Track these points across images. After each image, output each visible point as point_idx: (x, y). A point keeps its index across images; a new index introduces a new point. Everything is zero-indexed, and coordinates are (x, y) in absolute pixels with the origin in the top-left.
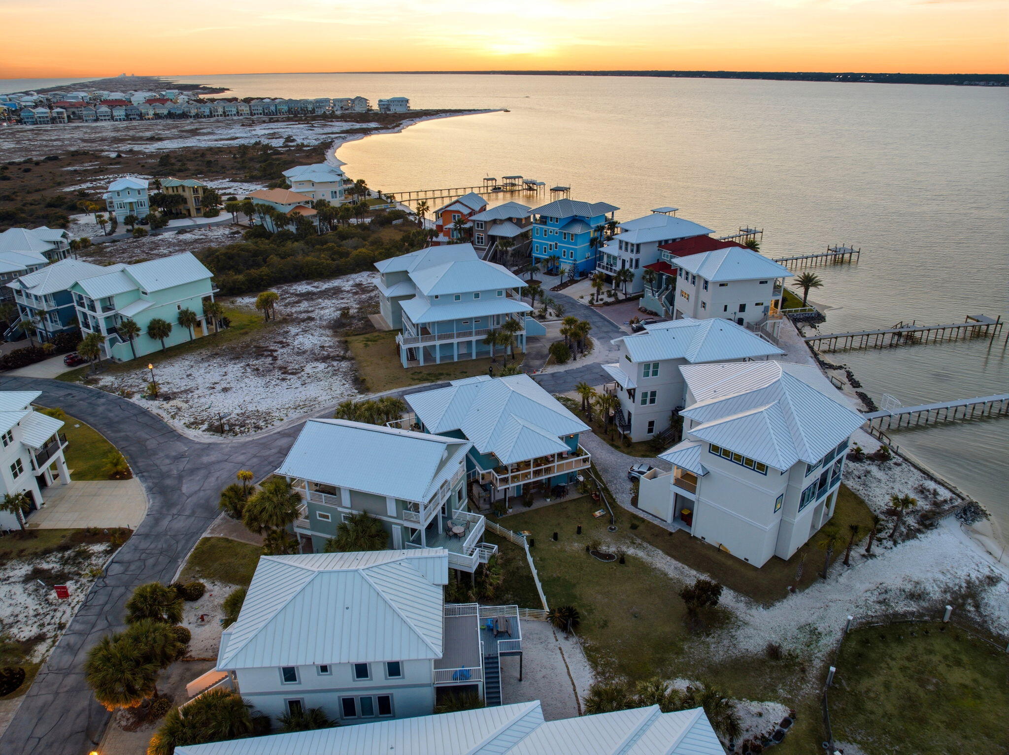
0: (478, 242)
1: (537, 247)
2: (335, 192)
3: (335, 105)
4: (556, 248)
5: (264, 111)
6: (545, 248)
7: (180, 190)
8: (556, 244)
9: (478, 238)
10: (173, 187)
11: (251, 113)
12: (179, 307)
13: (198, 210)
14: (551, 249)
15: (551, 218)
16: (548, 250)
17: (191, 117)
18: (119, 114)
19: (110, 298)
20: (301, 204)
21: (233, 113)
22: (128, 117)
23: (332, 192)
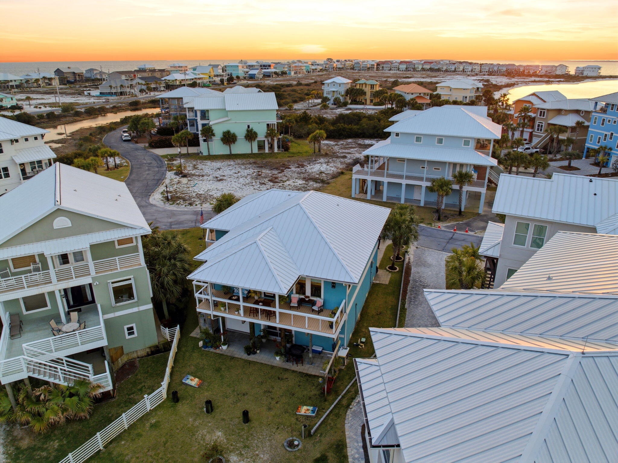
0: (538, 130)
1: (592, 136)
2: (466, 97)
3: (542, 70)
4: (611, 138)
5: (489, 70)
6: (600, 138)
7: (364, 86)
8: (612, 134)
9: (539, 125)
10: (360, 84)
11: (481, 70)
12: (249, 126)
13: (371, 101)
14: (605, 140)
15: (613, 105)
16: (602, 140)
17: (442, 71)
18: (402, 67)
19: (208, 111)
20: (422, 95)
21: (469, 70)
22: (407, 69)
23: (463, 97)
